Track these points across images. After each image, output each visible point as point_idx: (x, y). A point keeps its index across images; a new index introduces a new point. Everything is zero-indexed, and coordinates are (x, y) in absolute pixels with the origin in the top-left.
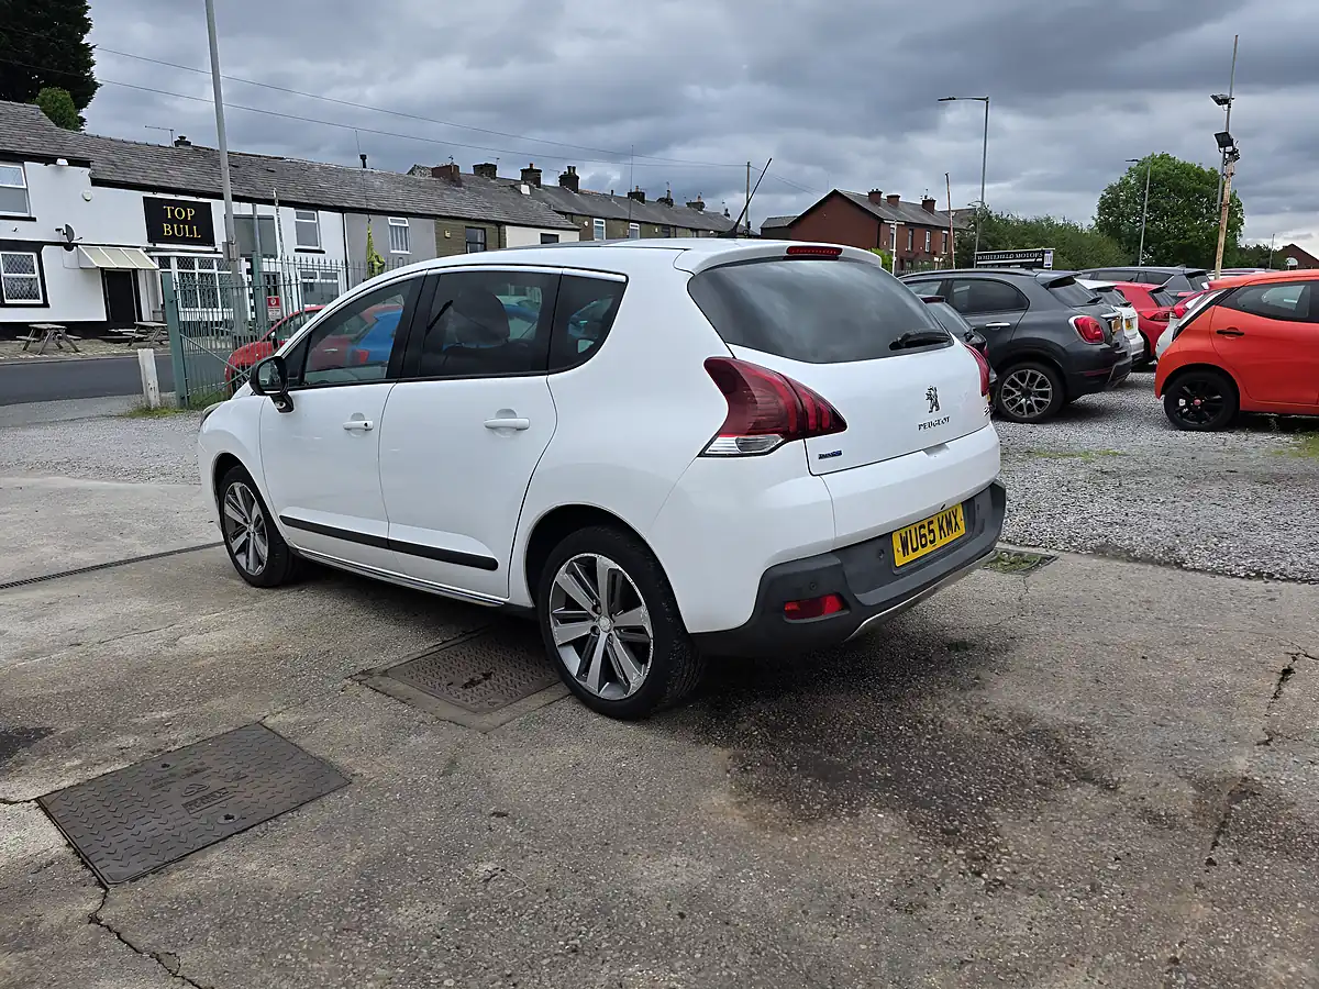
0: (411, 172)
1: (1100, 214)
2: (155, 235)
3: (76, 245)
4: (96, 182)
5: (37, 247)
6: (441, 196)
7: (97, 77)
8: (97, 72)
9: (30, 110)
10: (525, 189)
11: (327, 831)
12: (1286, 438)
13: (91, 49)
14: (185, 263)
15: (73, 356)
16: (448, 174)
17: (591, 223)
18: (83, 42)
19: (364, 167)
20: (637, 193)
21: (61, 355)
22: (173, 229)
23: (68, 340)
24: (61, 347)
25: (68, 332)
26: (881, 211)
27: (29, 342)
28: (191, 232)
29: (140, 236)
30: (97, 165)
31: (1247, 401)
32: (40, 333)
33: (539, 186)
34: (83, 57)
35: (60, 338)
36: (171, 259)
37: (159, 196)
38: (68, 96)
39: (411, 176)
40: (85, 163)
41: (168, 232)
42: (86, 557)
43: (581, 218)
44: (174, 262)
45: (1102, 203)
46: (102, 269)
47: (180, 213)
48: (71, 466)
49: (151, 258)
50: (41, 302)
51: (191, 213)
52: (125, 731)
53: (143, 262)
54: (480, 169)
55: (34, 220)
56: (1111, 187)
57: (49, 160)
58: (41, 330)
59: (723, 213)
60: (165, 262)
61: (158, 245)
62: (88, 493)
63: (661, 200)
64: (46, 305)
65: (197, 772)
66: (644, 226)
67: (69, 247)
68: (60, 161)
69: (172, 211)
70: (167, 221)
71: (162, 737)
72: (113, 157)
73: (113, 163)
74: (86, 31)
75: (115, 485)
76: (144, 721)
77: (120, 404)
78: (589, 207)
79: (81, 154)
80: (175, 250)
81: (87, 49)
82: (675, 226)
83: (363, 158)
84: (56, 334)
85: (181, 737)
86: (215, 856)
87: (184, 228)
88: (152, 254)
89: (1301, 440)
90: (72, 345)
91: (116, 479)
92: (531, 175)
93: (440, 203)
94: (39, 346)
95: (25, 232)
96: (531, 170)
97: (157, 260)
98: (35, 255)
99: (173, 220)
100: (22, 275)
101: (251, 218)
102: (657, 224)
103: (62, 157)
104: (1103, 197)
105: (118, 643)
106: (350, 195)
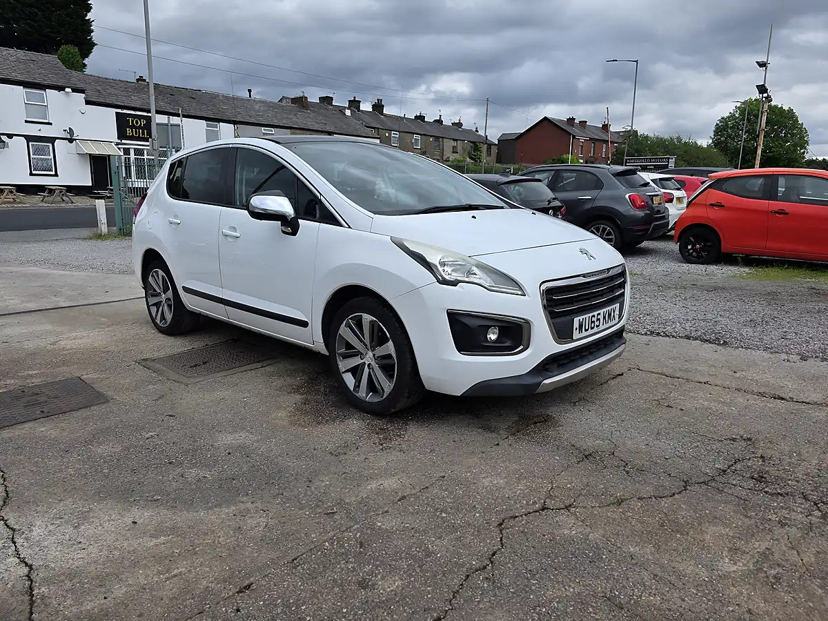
0: (280, 101)
1: (715, 135)
2: (122, 135)
3: (75, 140)
4: (88, 102)
5: (52, 140)
6: (295, 115)
7: (95, 40)
8: (95, 36)
9: (52, 59)
10: (348, 112)
11: (85, 419)
12: (747, 270)
13: (91, 22)
14: (139, 152)
15: (70, 206)
16: (301, 102)
17: (390, 134)
18: (87, 18)
19: (250, 96)
20: (420, 116)
21: (63, 205)
22: (132, 132)
23: (67, 196)
24: (64, 201)
25: (67, 191)
26: (574, 131)
27: (44, 196)
28: (143, 134)
29: (113, 135)
30: (89, 92)
31: (726, 247)
32: (51, 191)
33: (359, 110)
34: (86, 27)
35: (63, 195)
36: (131, 150)
37: (125, 111)
38: (77, 50)
39: (280, 103)
40: (82, 91)
41: (129, 133)
42: (31, 306)
43: (384, 131)
44: (132, 152)
45: (717, 129)
46: (90, 155)
47: (137, 122)
48: (45, 262)
49: (119, 148)
50: (53, 173)
51: (143, 122)
52: (12, 378)
53: (113, 150)
54: (323, 99)
55: (51, 124)
56: (723, 118)
57: (61, 89)
58: (52, 189)
59: (474, 130)
60: (127, 151)
61: (123, 141)
62: (46, 276)
63: (436, 121)
64: (56, 175)
65: (37, 394)
66: (423, 136)
67: (71, 141)
68: (67, 90)
69: (132, 121)
70: (130, 127)
71: (28, 381)
72: (99, 88)
73: (99, 91)
74: (89, 11)
75: (63, 272)
76: (22, 374)
77: (85, 232)
78: (389, 124)
79: (80, 85)
80: (133, 145)
81: (89, 23)
82: (443, 138)
83: (250, 91)
84: (61, 192)
85: (36, 381)
86: (27, 425)
87: (139, 131)
88: (120, 146)
89: (753, 270)
90: (70, 199)
91: (65, 270)
92: (354, 104)
93: (294, 119)
94: (51, 199)
95: (45, 131)
96: (354, 101)
97: (122, 150)
98: (50, 145)
99: (133, 127)
100: (43, 157)
101: (167, 125)
102: (431, 136)
103: (68, 87)
104: (717, 124)
105: (26, 343)
106: (239, 113)
